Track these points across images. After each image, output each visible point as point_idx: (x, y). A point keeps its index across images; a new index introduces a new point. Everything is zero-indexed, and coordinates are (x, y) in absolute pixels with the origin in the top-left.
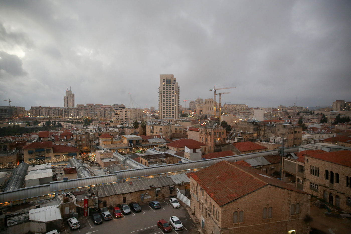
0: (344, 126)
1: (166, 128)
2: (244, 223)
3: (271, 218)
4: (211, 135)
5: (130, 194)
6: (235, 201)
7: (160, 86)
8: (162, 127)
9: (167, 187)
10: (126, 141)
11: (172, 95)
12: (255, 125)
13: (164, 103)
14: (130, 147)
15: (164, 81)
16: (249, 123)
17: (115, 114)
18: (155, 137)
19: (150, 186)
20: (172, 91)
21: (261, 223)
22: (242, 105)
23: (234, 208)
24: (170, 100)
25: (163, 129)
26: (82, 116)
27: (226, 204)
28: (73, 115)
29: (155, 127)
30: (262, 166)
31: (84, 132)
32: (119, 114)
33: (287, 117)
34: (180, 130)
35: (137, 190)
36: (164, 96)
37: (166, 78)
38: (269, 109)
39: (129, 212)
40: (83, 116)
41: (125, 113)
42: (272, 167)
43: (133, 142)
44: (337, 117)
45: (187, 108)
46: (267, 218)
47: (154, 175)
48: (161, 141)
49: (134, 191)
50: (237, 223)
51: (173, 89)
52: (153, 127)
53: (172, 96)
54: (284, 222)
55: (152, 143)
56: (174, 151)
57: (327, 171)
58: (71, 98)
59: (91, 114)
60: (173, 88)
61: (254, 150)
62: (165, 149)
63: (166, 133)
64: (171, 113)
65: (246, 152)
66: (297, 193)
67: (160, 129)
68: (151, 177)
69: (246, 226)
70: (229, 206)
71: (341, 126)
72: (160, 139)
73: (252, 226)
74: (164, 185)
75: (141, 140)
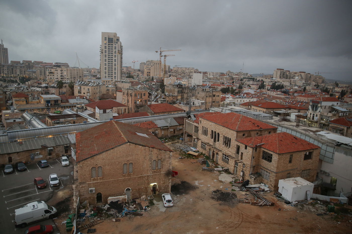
0: (274, 92)
1: (94, 89)
2: (103, 178)
3: (131, 173)
4: (132, 96)
5: (17, 154)
6: (93, 157)
7: (101, 44)
8: (90, 88)
9: (61, 146)
10: (42, 102)
11: (114, 54)
12: (180, 87)
13: (105, 62)
14: (47, 107)
15: (106, 40)
16: (174, 86)
17: (49, 73)
18: (77, 98)
19: (42, 146)
20: (114, 50)
21: (121, 178)
22: (191, 69)
23: (92, 164)
24: (112, 60)
25: (90, 90)
27: (83, 160)
28: (7, 73)
29: (82, 87)
30: (169, 127)
32: (54, 73)
33: (231, 82)
34: (112, 91)
35: (25, 149)
36: (106, 55)
37: (108, 36)
38: (217, 73)
39: (11, 171)
40: (19, 74)
41: (61, 72)
42: (180, 128)
43: (51, 102)
44: (273, 84)
45: (136, 70)
46: (128, 173)
47: (53, 135)
48: (83, 102)
49: (22, 150)
50: (96, 178)
51: (115, 49)
52: (80, 87)
53: (114, 56)
54: (146, 176)
55: (72, 104)
56: (91, 111)
57: (212, 131)
60: (115, 47)
61: (169, 112)
62: (83, 109)
63: (94, 94)
64: (114, 73)
65: (160, 114)
66: (159, 150)
67: (87, 89)
68: (50, 136)
69: (106, 181)
70: (86, 162)
71: (272, 92)
72: (83, 99)
73: (111, 180)
74: (59, 144)
75: (60, 100)
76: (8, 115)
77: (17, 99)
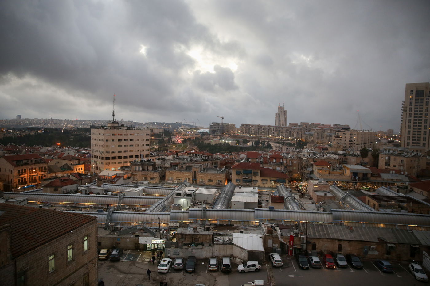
1: (411, 161)
5: (349, 242)
7: (404, 100)
8: (405, 160)
9: (406, 246)
10: (348, 173)
11: (424, 112)
13: (410, 124)
14: (353, 180)
15: (412, 93)
17: (336, 137)
18: (391, 172)
19: (378, 239)
20: (425, 107)
24: (421, 120)
25: (405, 162)
26: (294, 137)
28: (285, 136)
29: (392, 158)
31: (296, 157)
32: (341, 137)
35: (358, 239)
36: (410, 115)
37: (417, 89)
39: (345, 265)
40: (296, 137)
41: (350, 136)
43: (358, 175)
47: (386, 225)
48: (401, 179)
49: (354, 239)
51: (427, 105)
52: (389, 158)
53: (424, 114)
55: (386, 180)
56: (423, 195)
58: (284, 115)
59: (305, 135)
60: (427, 102)
62: (407, 191)
63: (411, 168)
64: (422, 139)
67: (400, 160)
72: (400, 175)
74: (402, 241)
75: (369, 173)
76: (317, 186)
77: (320, 167)
